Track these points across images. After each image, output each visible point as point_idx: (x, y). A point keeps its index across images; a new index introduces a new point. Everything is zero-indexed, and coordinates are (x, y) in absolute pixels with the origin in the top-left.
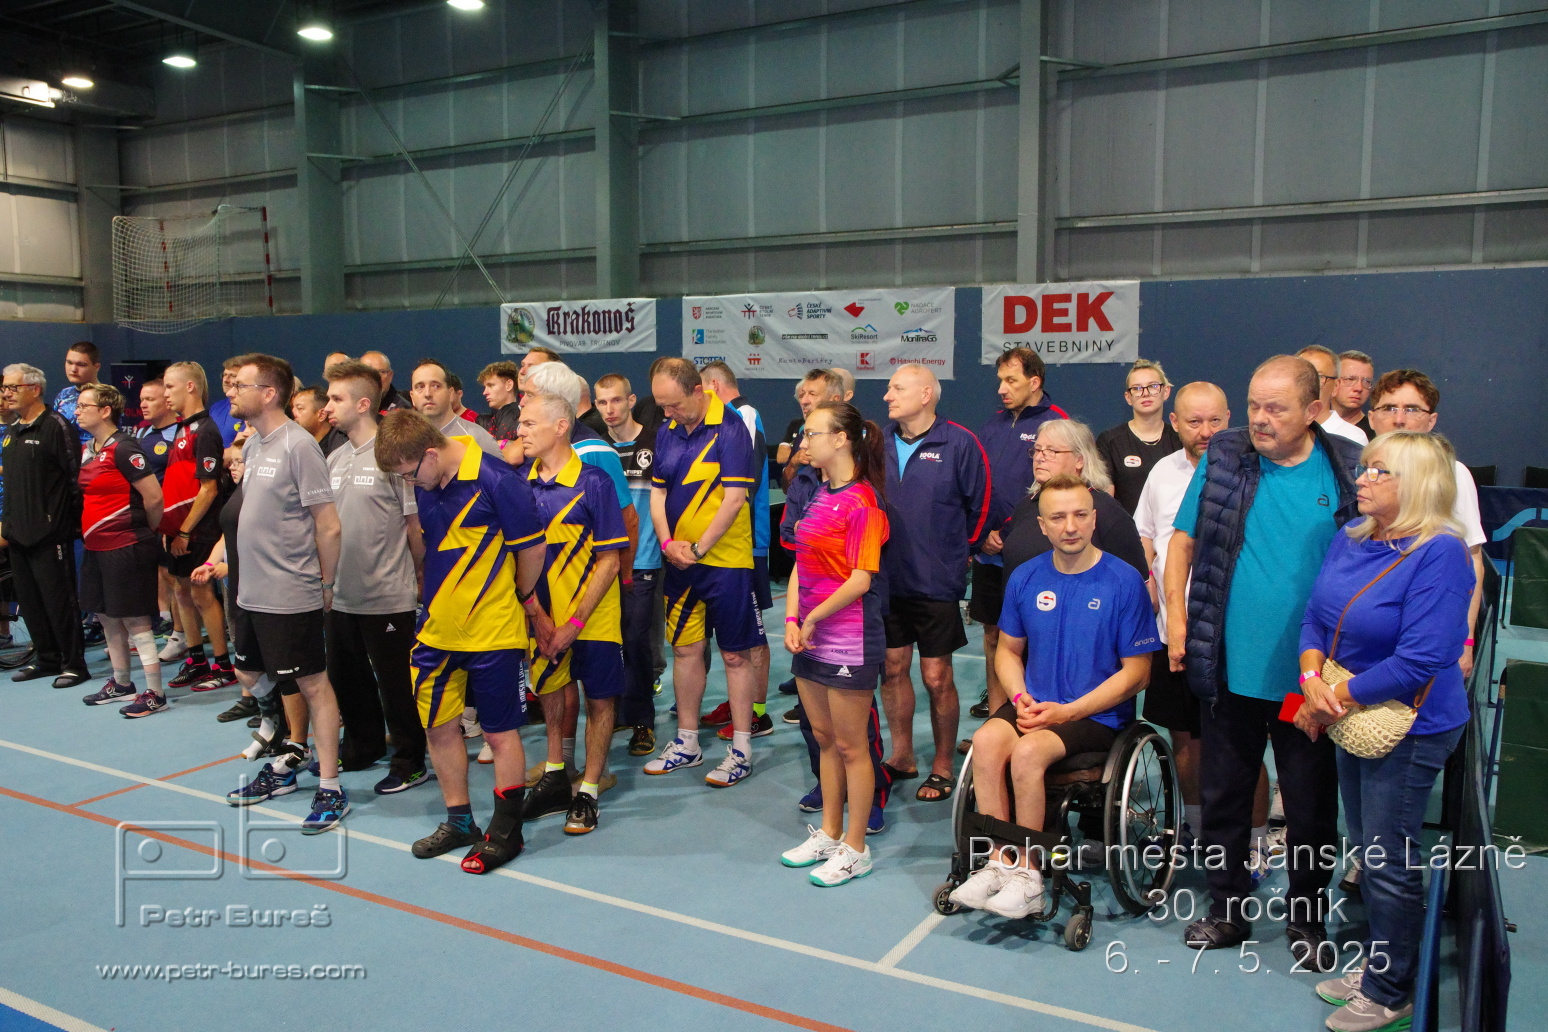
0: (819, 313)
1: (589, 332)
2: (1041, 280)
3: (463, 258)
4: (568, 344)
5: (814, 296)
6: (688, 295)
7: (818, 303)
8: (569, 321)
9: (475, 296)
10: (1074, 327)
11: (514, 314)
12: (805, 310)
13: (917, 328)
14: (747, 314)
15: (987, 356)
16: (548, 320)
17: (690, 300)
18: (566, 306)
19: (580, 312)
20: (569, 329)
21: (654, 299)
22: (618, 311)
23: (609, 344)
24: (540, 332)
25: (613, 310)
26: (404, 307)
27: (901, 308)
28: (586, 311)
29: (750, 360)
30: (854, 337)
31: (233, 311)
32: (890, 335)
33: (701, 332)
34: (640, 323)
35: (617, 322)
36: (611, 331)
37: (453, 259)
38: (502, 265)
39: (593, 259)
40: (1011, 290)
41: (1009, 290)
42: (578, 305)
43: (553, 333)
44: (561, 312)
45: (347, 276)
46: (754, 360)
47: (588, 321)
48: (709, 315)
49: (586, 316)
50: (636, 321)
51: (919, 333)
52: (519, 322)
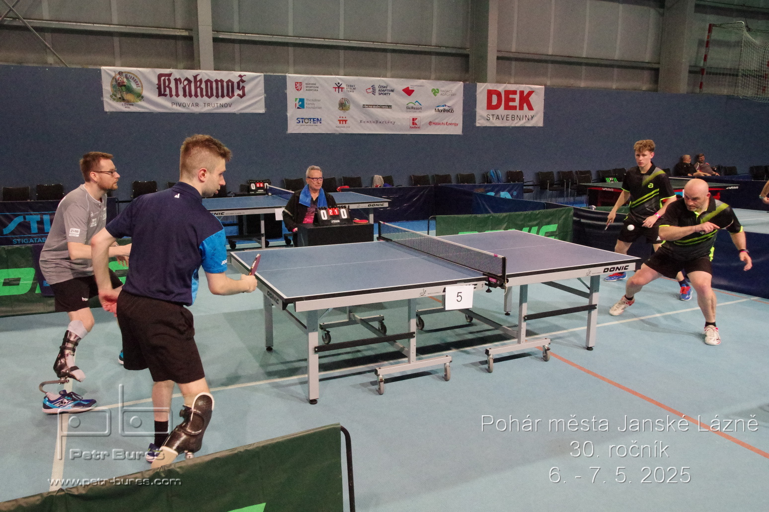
0: (386, 92)
4: (180, 104)
5: (383, 80)
6: (290, 73)
7: (385, 85)
8: (180, 87)
10: (518, 108)
11: (118, 77)
12: (377, 89)
13: (444, 104)
14: (337, 89)
15: (479, 122)
16: (159, 84)
17: (293, 77)
18: (176, 73)
19: (192, 79)
20: (181, 92)
21: (262, 74)
22: (229, 81)
23: (222, 106)
24: (150, 94)
25: (225, 80)
27: (435, 92)
28: (198, 79)
29: (340, 121)
30: (408, 108)
32: (428, 108)
33: (302, 100)
34: (251, 90)
35: (228, 89)
36: (223, 96)
38: (41, 29)
40: (491, 86)
41: (489, 86)
42: (190, 74)
43: (166, 95)
44: (172, 78)
46: (343, 121)
47: (200, 87)
48: (308, 88)
49: (198, 83)
50: (246, 90)
51: (445, 108)
52: (125, 84)
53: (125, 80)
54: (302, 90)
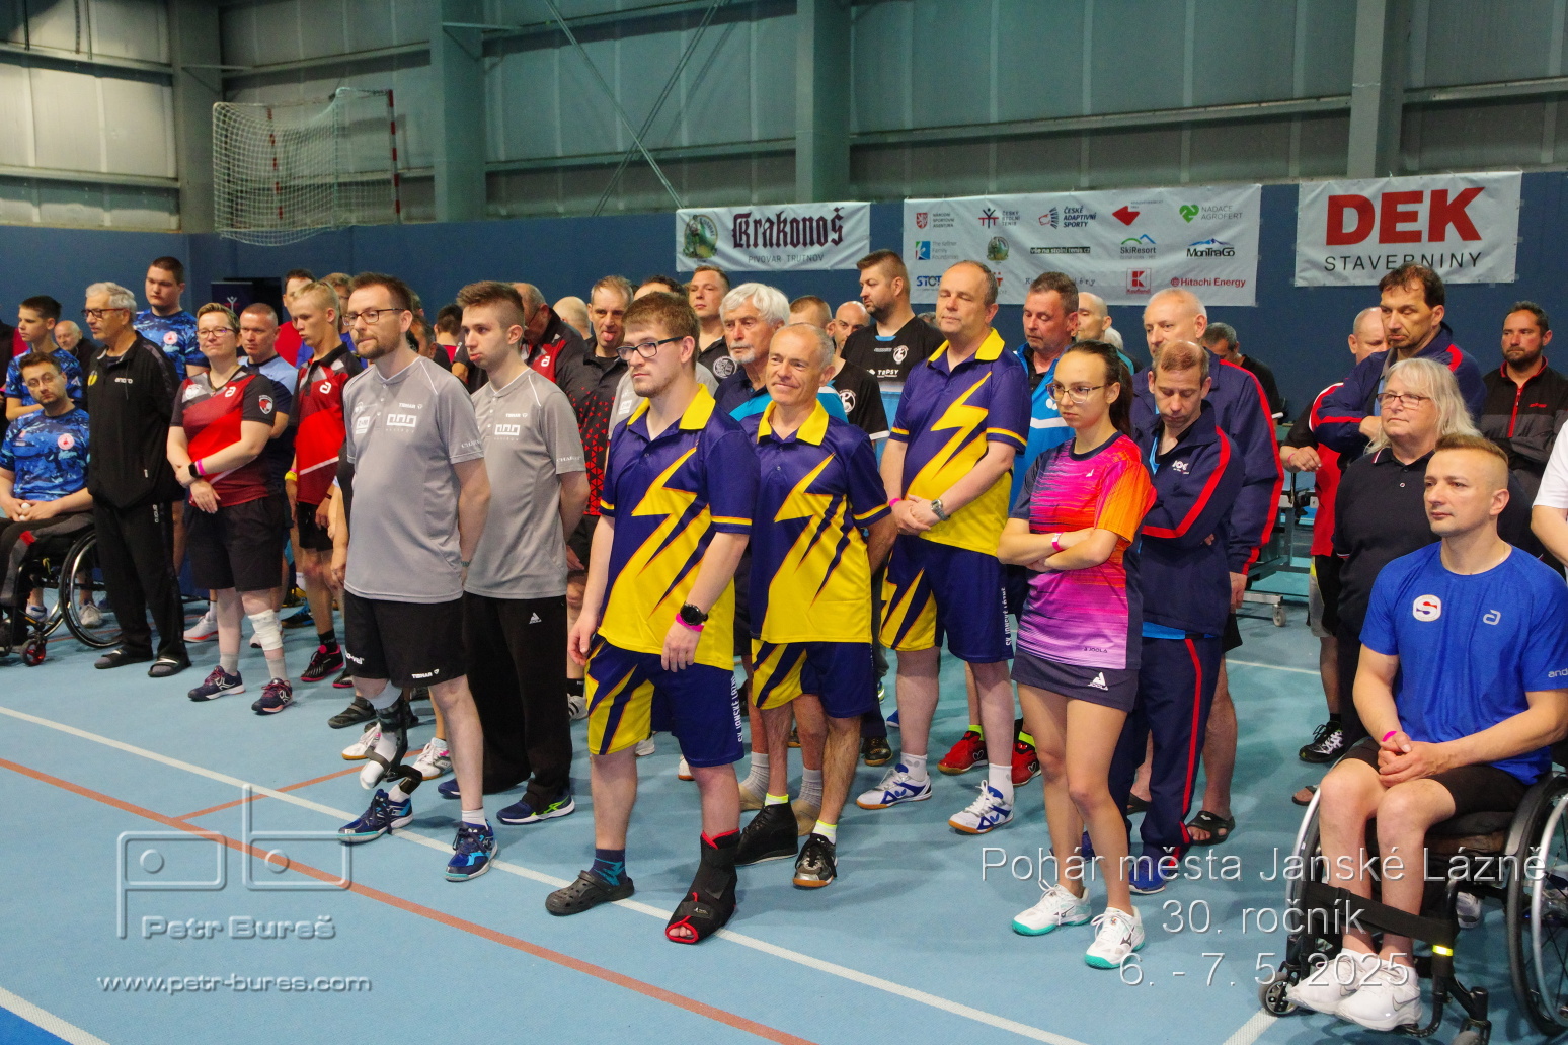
0: (1079, 220)
1: (786, 244)
2: (1381, 172)
3: (631, 152)
4: (759, 259)
5: (1073, 197)
6: (910, 198)
7: (1077, 206)
8: (760, 231)
9: (643, 200)
10: (1425, 236)
11: (692, 222)
12: (1061, 216)
13: (1211, 238)
14: (986, 221)
15: (1302, 275)
16: (735, 230)
17: (913, 204)
18: (757, 212)
19: (775, 219)
20: (760, 241)
21: (868, 203)
22: (822, 218)
23: (811, 259)
24: (724, 245)
25: (816, 217)
26: (558, 213)
27: (1188, 212)
28: (782, 219)
30: (1125, 250)
31: (353, 218)
32: (1172, 248)
33: (926, 245)
34: (849, 233)
35: (820, 232)
36: (812, 243)
37: (617, 153)
38: (678, 161)
39: (792, 153)
40: (1338, 187)
41: (1336, 187)
42: (771, 211)
43: (741, 246)
44: (751, 220)
45: (491, 176)
47: (783, 231)
48: (937, 223)
49: (782, 225)
50: (844, 231)
51: (1211, 246)
52: (699, 232)
53: (699, 227)
54: (927, 227)
